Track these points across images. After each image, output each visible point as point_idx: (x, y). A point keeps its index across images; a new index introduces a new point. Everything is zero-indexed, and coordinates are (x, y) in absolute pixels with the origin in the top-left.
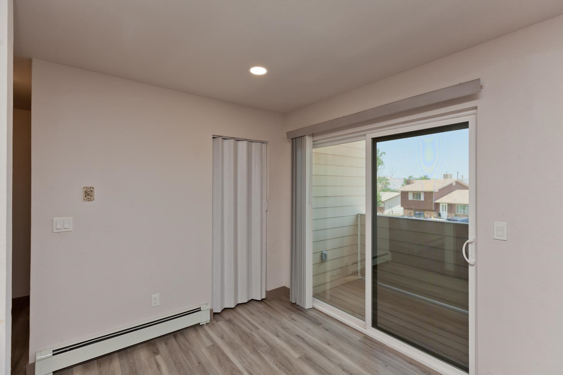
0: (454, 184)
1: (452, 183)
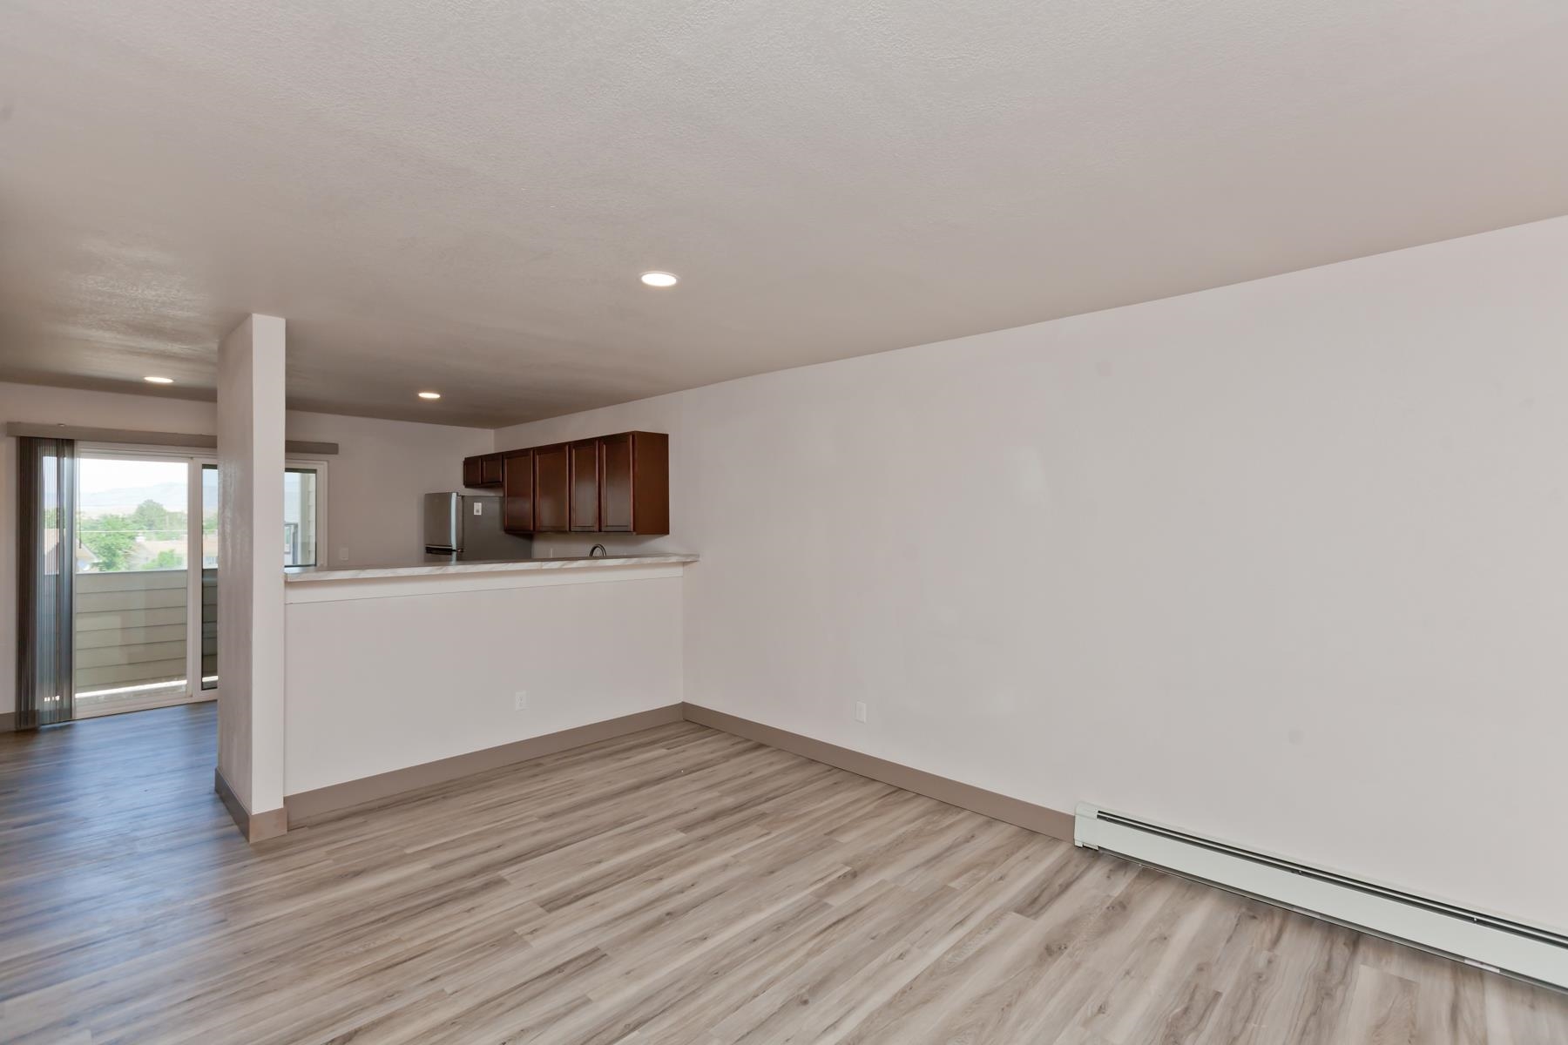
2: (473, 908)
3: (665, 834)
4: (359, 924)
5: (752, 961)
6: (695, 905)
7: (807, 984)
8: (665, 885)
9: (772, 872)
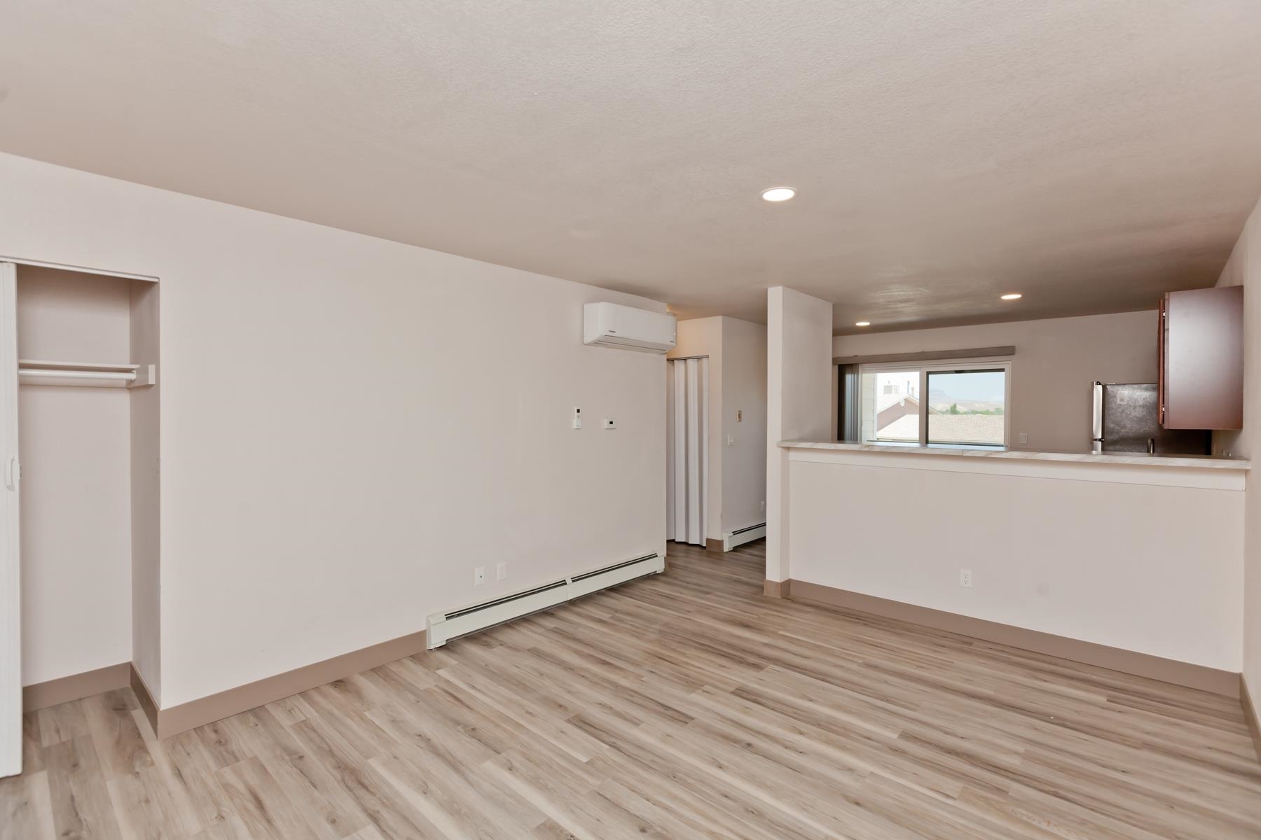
0: (902, 404)
1: (899, 403)
2: (724, 667)
3: (886, 726)
4: (696, 640)
5: (696, 797)
6: (767, 756)
7: (667, 831)
8: (796, 738)
9: (858, 804)
